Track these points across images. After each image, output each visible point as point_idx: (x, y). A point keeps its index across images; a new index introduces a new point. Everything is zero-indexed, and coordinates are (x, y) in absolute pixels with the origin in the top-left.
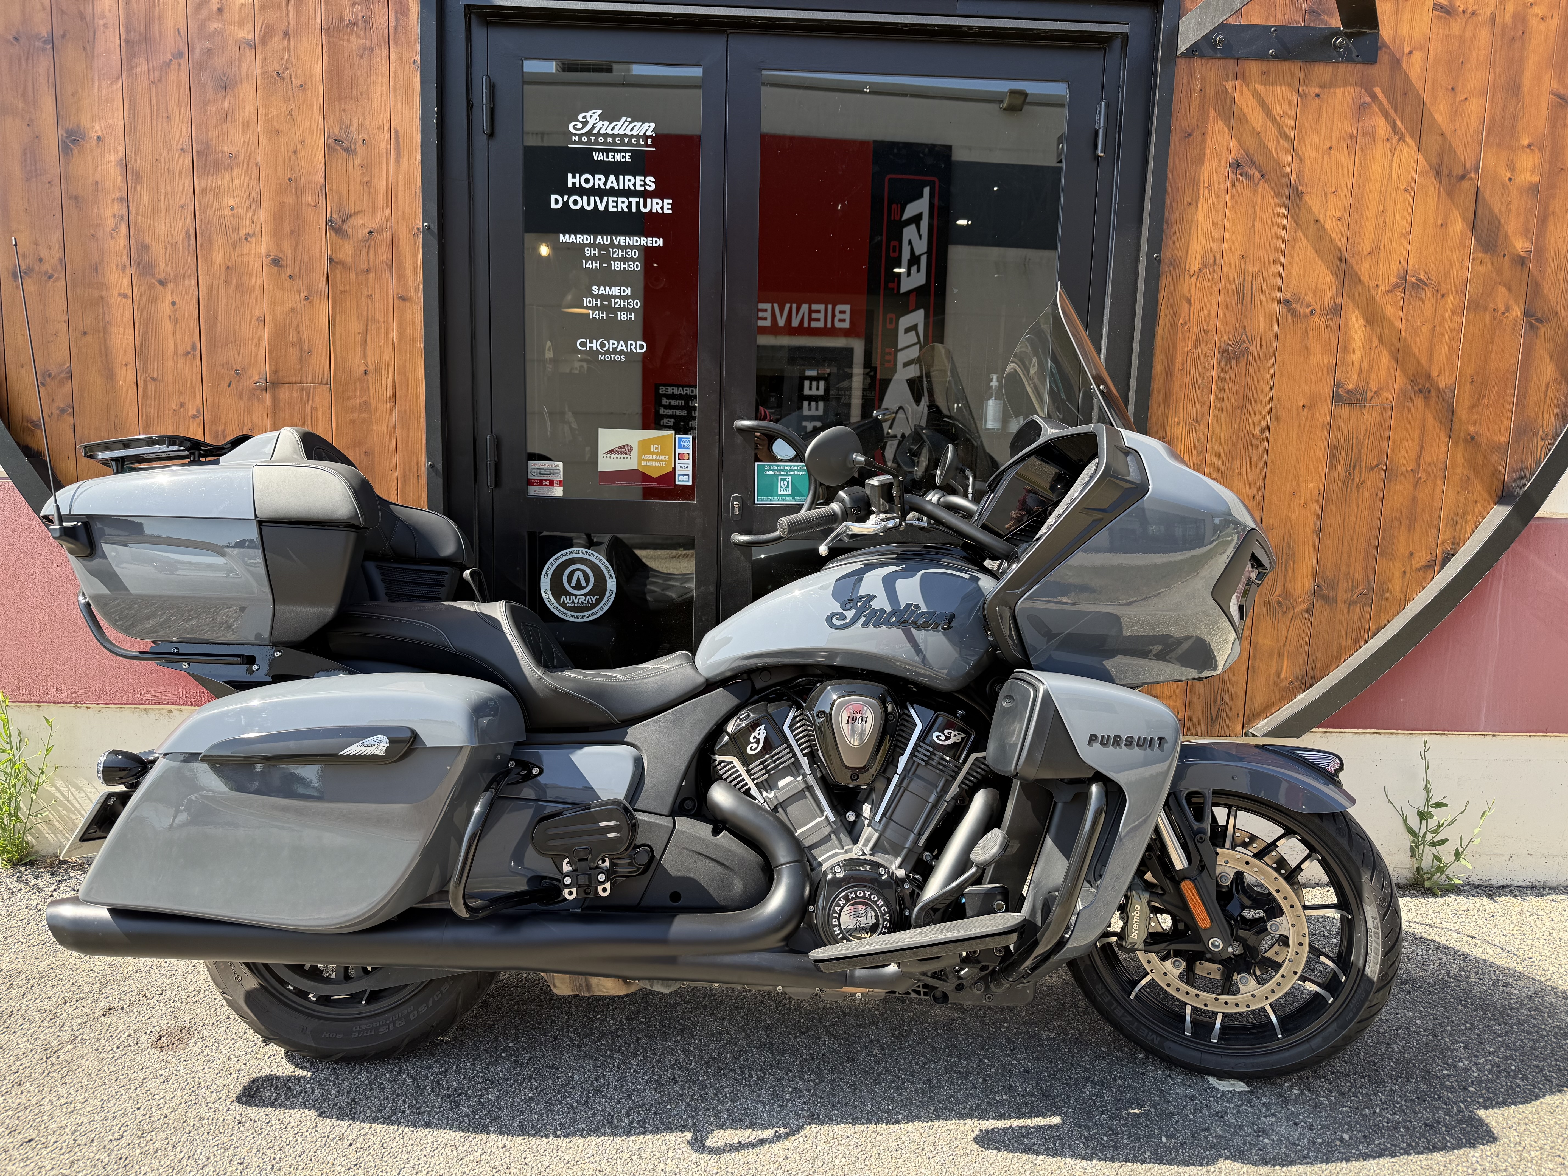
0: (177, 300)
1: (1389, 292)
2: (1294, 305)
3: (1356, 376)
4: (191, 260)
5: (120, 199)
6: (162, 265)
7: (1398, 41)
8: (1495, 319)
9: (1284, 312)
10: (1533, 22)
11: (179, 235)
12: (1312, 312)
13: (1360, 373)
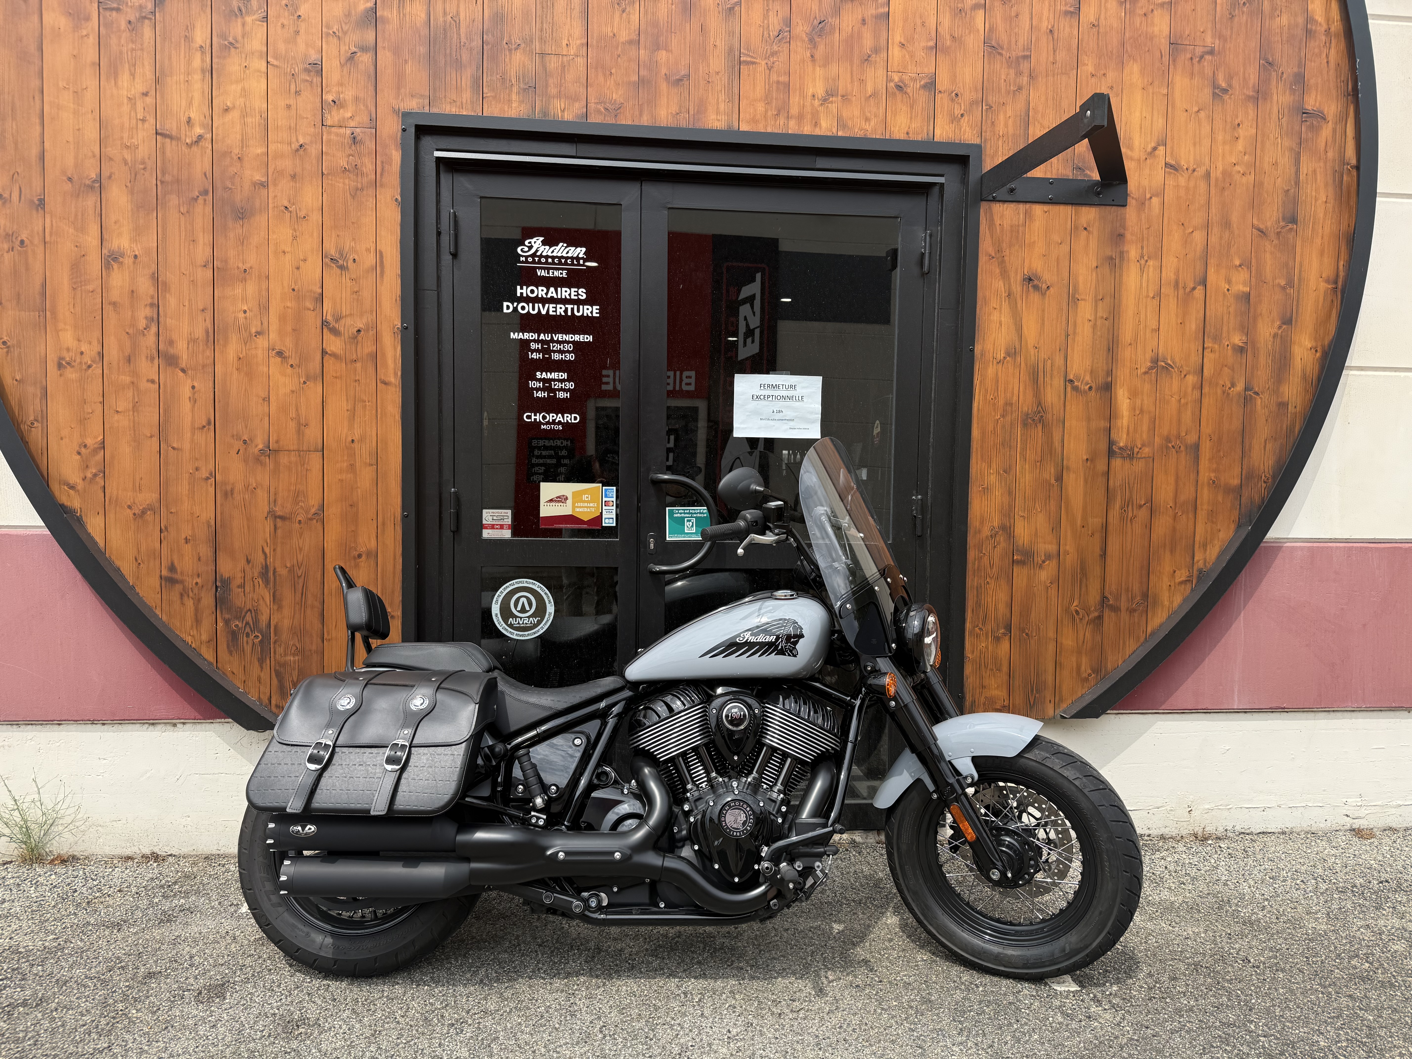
0: (196, 384)
1: (1145, 373)
2: (1076, 383)
3: (1125, 436)
4: (209, 353)
5: (152, 305)
6: (185, 357)
7: (1141, 190)
8: (1224, 392)
9: (1069, 389)
10: (1237, 177)
11: (199, 332)
12: (1090, 388)
13: (1128, 434)
